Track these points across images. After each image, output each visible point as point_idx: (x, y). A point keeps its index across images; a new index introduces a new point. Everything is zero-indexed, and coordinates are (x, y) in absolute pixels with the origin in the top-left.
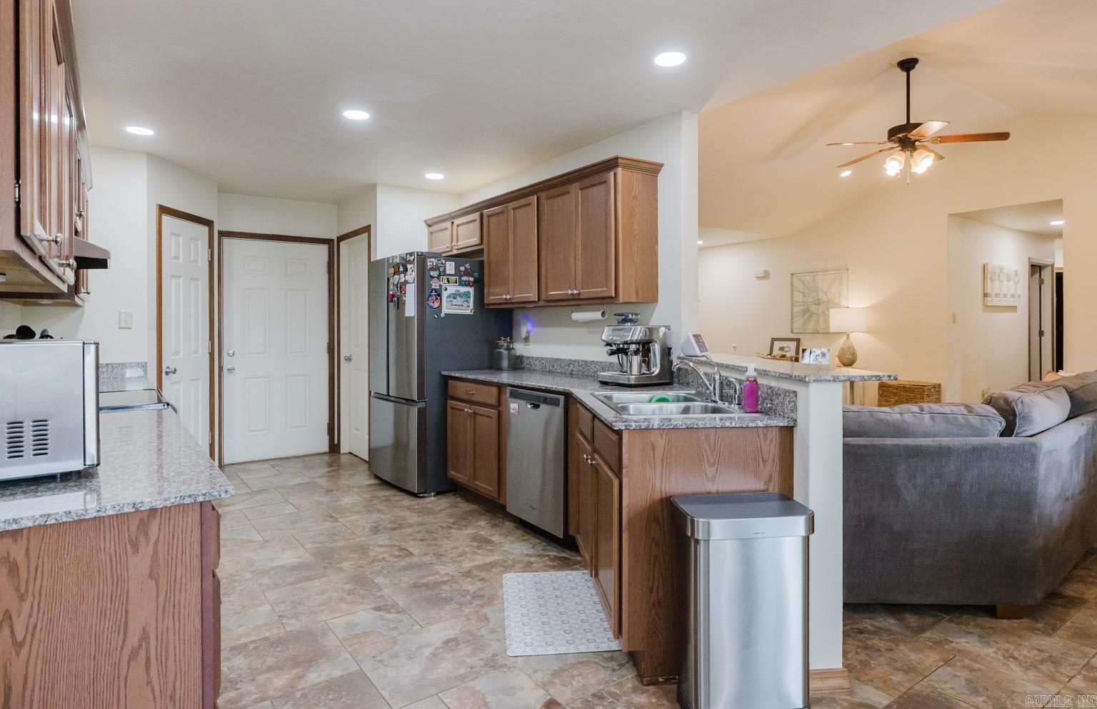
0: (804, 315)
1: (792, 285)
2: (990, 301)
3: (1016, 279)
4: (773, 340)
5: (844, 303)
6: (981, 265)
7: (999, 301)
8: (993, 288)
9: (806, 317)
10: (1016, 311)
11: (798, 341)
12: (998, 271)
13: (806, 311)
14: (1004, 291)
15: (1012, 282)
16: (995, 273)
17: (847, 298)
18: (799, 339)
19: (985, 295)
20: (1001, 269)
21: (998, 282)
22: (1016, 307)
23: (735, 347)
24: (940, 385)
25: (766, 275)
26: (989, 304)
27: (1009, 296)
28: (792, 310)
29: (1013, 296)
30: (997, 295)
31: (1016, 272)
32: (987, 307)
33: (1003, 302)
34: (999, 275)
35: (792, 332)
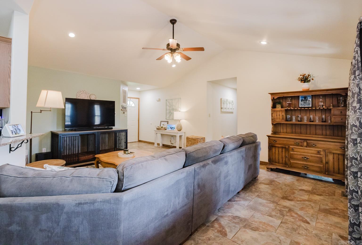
0: (169, 113)
1: (166, 104)
2: (223, 110)
3: (232, 103)
4: (161, 122)
5: (180, 110)
6: (220, 98)
7: (226, 110)
8: (224, 106)
9: (170, 114)
10: (233, 113)
11: (168, 122)
12: (226, 101)
13: (170, 112)
14: (228, 107)
15: (231, 105)
16: (225, 101)
17: (180, 108)
18: (168, 121)
19: (221, 108)
20: (227, 100)
21: (226, 104)
22: (233, 112)
23: (151, 124)
24: (204, 138)
25: (159, 100)
26: (223, 111)
27: (230, 109)
28: (166, 112)
29: (231, 109)
30: (225, 108)
31: (232, 101)
32: (222, 112)
33: (228, 111)
34: (226, 102)
35: (166, 119)
